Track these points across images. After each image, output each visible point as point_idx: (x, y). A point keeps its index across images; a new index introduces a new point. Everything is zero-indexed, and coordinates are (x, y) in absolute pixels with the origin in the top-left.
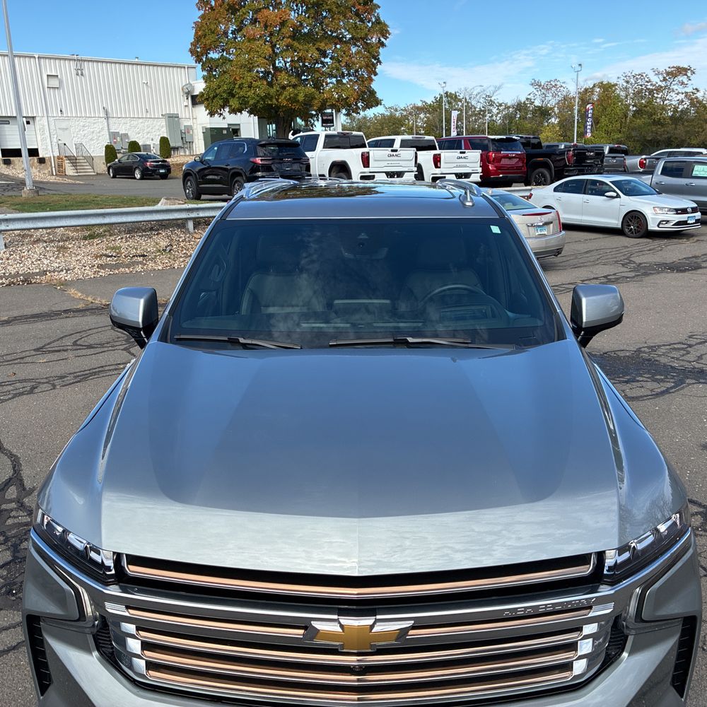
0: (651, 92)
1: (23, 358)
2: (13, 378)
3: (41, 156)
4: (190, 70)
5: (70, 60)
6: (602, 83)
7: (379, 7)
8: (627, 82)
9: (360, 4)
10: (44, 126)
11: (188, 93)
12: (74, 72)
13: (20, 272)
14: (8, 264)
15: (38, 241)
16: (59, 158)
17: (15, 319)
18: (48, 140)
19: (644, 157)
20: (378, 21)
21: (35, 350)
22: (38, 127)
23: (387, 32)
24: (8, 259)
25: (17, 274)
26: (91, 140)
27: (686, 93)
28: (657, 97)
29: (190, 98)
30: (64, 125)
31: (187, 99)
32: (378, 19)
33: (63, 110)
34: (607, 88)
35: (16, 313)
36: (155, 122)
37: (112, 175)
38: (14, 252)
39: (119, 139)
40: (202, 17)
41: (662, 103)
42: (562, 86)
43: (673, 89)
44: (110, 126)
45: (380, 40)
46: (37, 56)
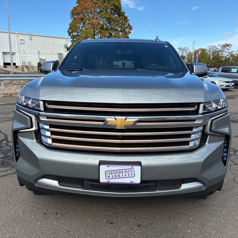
0: (218, 52)
1: (9, 113)
2: (6, 117)
3: (16, 65)
4: (67, 39)
5: (28, 35)
6: (201, 49)
7: (129, 20)
8: (210, 49)
9: (123, 19)
10: (18, 56)
11: (66, 47)
12: (29, 39)
13: (9, 93)
14: (5, 90)
15: (15, 84)
16: (22, 66)
17: (6, 104)
18: (19, 60)
19: (215, 68)
20: (129, 25)
21: (13, 111)
22: (16, 56)
23: (132, 28)
24: (5, 89)
25: (8, 94)
26: (33, 61)
27: (229, 52)
28: (220, 54)
29: (66, 48)
30: (25, 56)
31: (65, 48)
32: (129, 24)
33: (25, 51)
34: (203, 50)
35: (7, 103)
36: (54, 56)
37: (39, 72)
38: (7, 87)
39: (42, 61)
40: (72, 22)
41: (221, 55)
42: (188, 49)
43: (225, 51)
44: (40, 57)
45: (129, 31)
46: (17, 33)
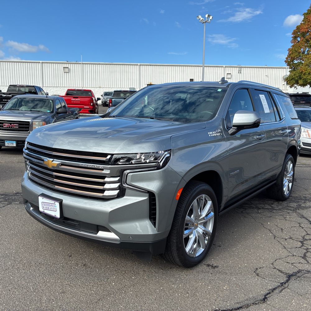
5: (237, 67)
11: (285, 79)
12: (237, 72)
40: (293, 46)
46: (224, 66)
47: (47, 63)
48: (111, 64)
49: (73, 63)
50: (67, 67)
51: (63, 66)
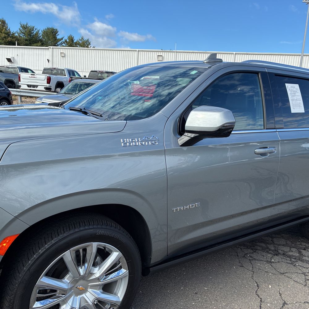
47: (142, 51)
48: (204, 53)
49: (167, 52)
50: (161, 55)
51: (158, 55)
